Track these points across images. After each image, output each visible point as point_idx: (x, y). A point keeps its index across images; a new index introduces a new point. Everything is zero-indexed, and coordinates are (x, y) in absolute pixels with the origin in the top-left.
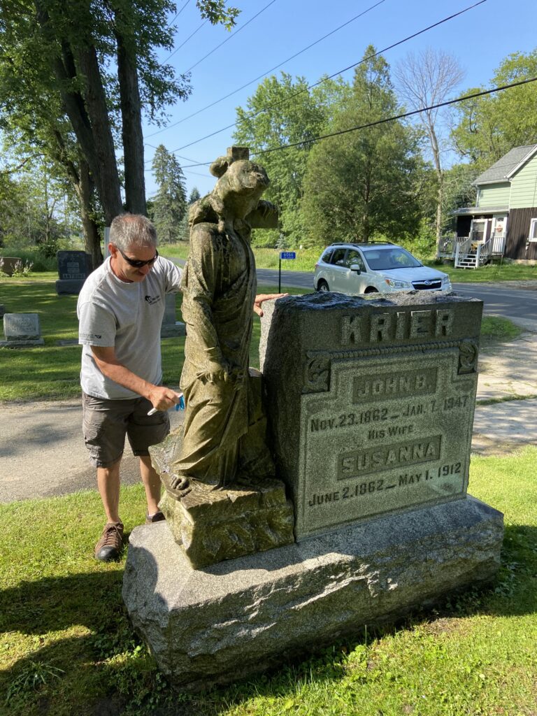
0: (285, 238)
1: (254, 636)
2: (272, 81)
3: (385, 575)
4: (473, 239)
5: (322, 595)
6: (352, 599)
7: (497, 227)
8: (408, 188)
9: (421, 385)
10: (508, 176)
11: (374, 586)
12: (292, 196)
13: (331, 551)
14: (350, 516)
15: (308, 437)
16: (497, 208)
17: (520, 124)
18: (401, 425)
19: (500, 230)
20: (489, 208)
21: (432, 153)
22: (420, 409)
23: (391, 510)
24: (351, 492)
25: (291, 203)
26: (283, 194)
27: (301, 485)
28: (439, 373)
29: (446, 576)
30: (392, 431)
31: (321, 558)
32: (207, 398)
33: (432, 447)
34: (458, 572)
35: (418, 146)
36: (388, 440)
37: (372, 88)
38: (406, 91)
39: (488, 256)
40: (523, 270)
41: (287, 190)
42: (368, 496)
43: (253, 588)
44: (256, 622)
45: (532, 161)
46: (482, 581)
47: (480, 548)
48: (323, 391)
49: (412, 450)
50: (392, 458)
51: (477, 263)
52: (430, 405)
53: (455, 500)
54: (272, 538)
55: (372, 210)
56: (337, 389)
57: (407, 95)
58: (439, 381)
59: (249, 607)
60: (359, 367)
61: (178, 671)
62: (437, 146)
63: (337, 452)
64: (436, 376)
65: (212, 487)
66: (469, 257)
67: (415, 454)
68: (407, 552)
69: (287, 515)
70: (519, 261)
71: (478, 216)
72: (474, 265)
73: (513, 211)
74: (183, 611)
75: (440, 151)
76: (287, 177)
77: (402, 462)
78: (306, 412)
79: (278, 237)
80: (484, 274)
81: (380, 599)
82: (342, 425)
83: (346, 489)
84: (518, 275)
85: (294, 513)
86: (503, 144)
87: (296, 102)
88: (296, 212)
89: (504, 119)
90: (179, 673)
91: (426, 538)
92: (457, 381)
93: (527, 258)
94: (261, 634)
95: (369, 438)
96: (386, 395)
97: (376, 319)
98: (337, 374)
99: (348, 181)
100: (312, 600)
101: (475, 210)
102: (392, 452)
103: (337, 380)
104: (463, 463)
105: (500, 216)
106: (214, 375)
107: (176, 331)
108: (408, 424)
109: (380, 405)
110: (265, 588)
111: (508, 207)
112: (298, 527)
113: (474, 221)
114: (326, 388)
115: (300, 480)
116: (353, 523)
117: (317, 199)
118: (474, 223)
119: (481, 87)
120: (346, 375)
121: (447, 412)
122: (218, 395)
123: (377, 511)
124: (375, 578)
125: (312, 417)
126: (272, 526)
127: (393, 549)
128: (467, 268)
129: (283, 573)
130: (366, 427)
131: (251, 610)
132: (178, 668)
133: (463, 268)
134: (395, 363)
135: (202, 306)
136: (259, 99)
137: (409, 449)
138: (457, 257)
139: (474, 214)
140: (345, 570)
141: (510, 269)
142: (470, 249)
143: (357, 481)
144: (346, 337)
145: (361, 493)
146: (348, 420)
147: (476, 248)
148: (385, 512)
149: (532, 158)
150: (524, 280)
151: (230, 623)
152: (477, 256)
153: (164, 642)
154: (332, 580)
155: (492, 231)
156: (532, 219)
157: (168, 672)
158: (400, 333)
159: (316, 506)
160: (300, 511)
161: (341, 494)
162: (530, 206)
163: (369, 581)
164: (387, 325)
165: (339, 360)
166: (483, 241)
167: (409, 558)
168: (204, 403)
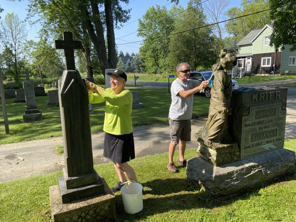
0: (160, 70)
1: (235, 184)
2: (152, 8)
3: (266, 169)
4: (238, 67)
5: (251, 174)
6: (258, 176)
7: (248, 62)
8: (211, 48)
9: (272, 113)
10: (251, 42)
11: (264, 172)
12: (162, 53)
13: (251, 162)
14: (253, 153)
15: (244, 129)
16: (247, 54)
17: (253, 21)
18: (267, 125)
19: (249, 63)
20: (244, 54)
21: (218, 33)
22: (272, 121)
23: (264, 151)
24: (254, 145)
25: (162, 55)
26: (159, 52)
27: (242, 143)
28: (277, 110)
29: (281, 170)
30: (265, 127)
31: (249, 164)
32: (220, 117)
33: (275, 133)
34: (285, 169)
35: (212, 31)
36: (264, 130)
37: (195, 10)
38: (207, 10)
39: (245, 73)
40: (260, 78)
41: (160, 50)
42: (258, 147)
43: (234, 171)
44: (236, 180)
45: (260, 35)
46: (290, 172)
47: (290, 162)
48: (247, 115)
49: (270, 133)
50: (265, 136)
51: (241, 76)
52: (274, 120)
53: (281, 149)
54: (235, 158)
55: (197, 57)
56: (251, 115)
57: (207, 11)
58: (277, 112)
59: (233, 176)
60: (257, 108)
61: (216, 194)
62: (220, 31)
63: (251, 134)
64: (276, 111)
65: (219, 144)
66: (237, 74)
67: (270, 134)
68: (271, 162)
69: (238, 152)
70: (258, 75)
71: (240, 58)
72: (240, 77)
73: (254, 55)
74: (218, 176)
75: (221, 32)
76: (160, 45)
77: (267, 137)
78: (243, 121)
79: (157, 69)
80: (245, 81)
81: (265, 176)
82: (252, 125)
83: (253, 145)
84: (258, 79)
85: (240, 151)
86: (247, 29)
87: (162, 16)
88: (165, 59)
89: (247, 19)
90: (217, 194)
91: (276, 159)
92: (281, 112)
93: (261, 73)
94: (237, 184)
95: (259, 129)
96: (263, 117)
97: (261, 95)
98: (251, 110)
99: (188, 46)
100: (248, 175)
101: (239, 55)
102: (265, 134)
103: (251, 112)
104: (283, 137)
105: (249, 57)
106: (224, 111)
107: (140, 106)
108: (269, 125)
109: (262, 119)
110: (237, 171)
111: (252, 54)
112: (241, 155)
113: (238, 59)
114: (248, 115)
115: (242, 142)
116: (254, 155)
117: (175, 54)
118: (239, 60)
119: (236, 7)
120: (253, 111)
121: (279, 122)
122: (224, 116)
123: (260, 152)
124: (264, 169)
125: (245, 123)
126: (234, 155)
127: (268, 162)
128: (237, 78)
129: (240, 167)
130: (258, 126)
131: (234, 177)
132: (216, 193)
133: (235, 78)
134: (266, 107)
135: (223, 92)
136: (147, 15)
137: (269, 133)
138: (232, 74)
139: (238, 57)
140: (256, 167)
141: (254, 78)
142: (237, 71)
143: (255, 142)
144: (254, 100)
145: (257, 146)
146: (254, 124)
147: (240, 70)
148: (263, 152)
149: (260, 34)
150: (261, 82)
151: (229, 180)
152: (241, 73)
153: (212, 185)
154: (253, 170)
155: (246, 63)
156: (262, 58)
157: (213, 194)
158: (267, 99)
159: (245, 150)
160: (241, 151)
161: (252, 146)
162: (261, 53)
163: (263, 170)
164: (264, 96)
165: (252, 106)
166: (243, 67)
167: (272, 164)
168: (220, 119)
